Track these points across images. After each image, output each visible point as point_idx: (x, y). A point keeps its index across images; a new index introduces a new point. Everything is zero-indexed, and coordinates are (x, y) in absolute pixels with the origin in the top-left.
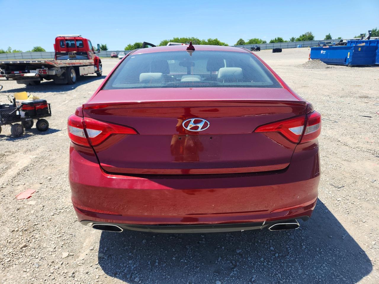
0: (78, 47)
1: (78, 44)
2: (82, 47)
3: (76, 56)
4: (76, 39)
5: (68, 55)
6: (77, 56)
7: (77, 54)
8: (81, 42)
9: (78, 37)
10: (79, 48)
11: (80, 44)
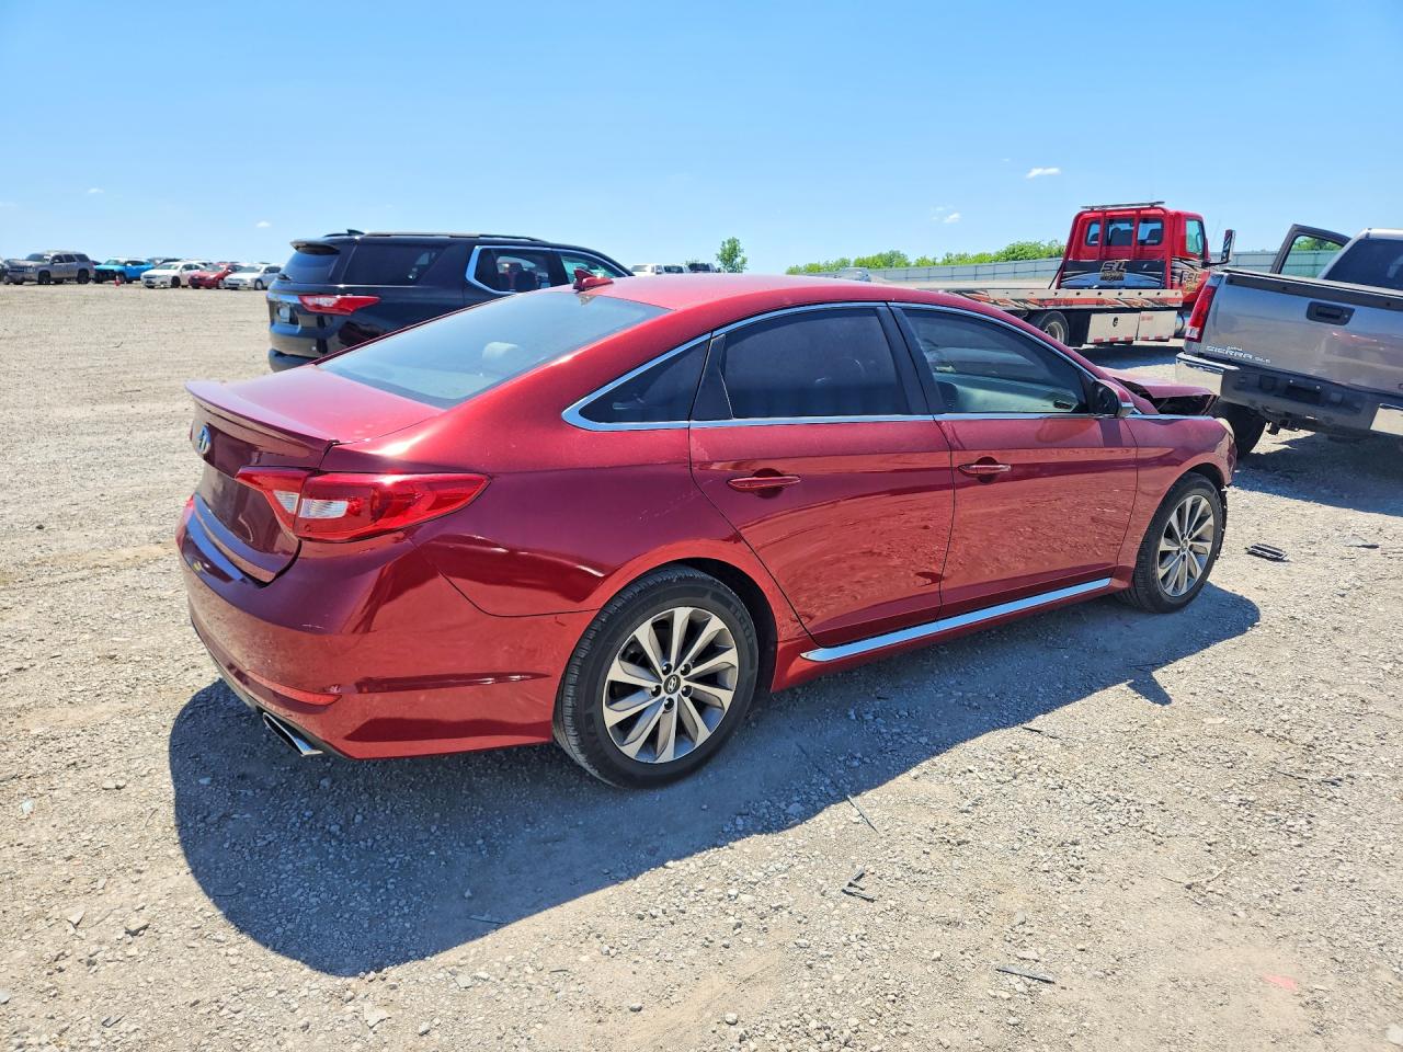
0: (1143, 242)
1: (1144, 231)
2: (1156, 241)
3: (1125, 275)
4: (1139, 216)
5: (1099, 271)
6: (1129, 277)
7: (1130, 268)
8: (1158, 226)
9: (1152, 206)
10: (1146, 248)
11: (1153, 233)
